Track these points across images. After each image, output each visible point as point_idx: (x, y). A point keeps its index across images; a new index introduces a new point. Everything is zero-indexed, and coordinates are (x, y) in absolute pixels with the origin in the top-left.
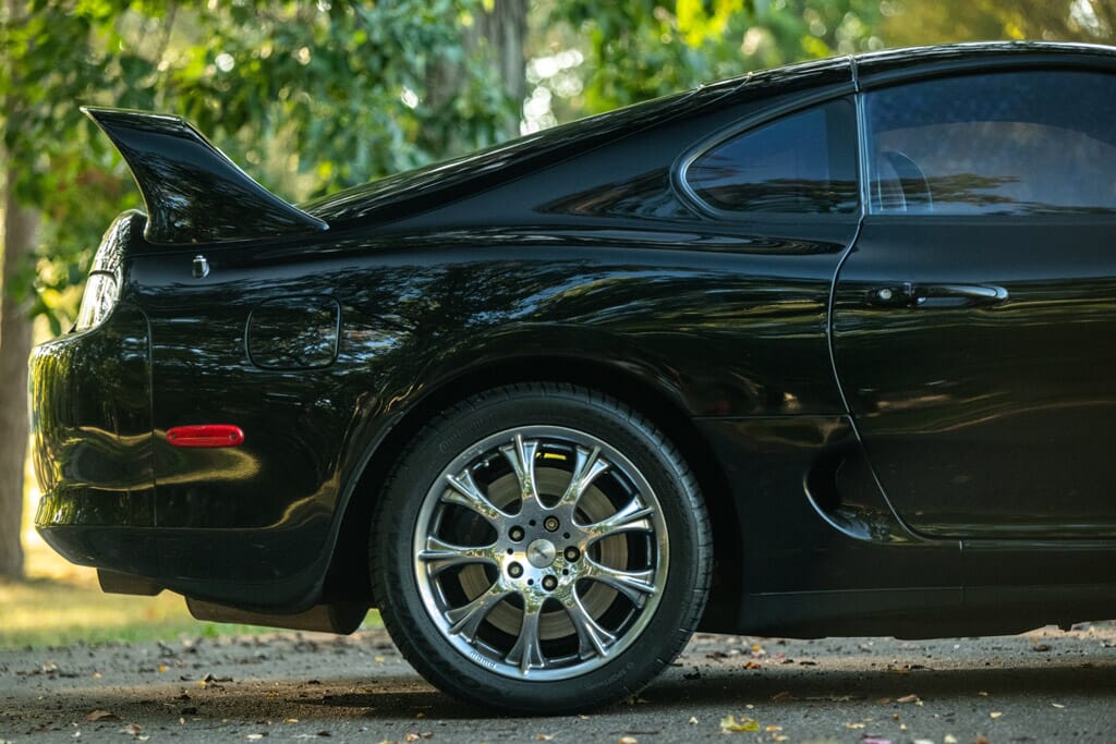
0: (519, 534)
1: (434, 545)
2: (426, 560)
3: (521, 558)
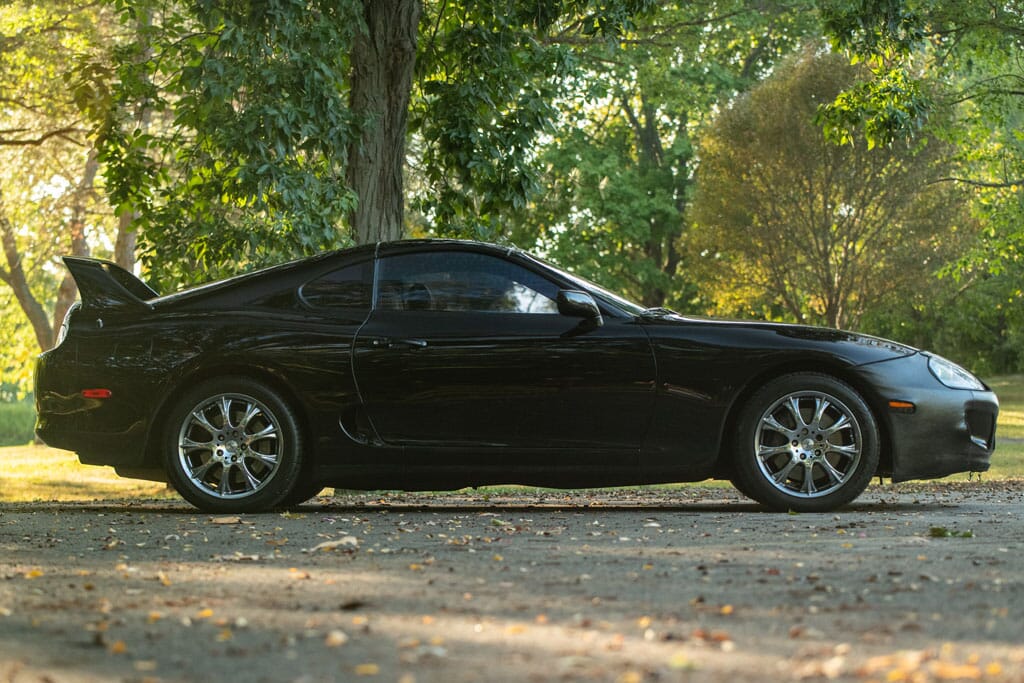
0: (222, 439)
1: (188, 442)
2: (183, 447)
3: (222, 448)
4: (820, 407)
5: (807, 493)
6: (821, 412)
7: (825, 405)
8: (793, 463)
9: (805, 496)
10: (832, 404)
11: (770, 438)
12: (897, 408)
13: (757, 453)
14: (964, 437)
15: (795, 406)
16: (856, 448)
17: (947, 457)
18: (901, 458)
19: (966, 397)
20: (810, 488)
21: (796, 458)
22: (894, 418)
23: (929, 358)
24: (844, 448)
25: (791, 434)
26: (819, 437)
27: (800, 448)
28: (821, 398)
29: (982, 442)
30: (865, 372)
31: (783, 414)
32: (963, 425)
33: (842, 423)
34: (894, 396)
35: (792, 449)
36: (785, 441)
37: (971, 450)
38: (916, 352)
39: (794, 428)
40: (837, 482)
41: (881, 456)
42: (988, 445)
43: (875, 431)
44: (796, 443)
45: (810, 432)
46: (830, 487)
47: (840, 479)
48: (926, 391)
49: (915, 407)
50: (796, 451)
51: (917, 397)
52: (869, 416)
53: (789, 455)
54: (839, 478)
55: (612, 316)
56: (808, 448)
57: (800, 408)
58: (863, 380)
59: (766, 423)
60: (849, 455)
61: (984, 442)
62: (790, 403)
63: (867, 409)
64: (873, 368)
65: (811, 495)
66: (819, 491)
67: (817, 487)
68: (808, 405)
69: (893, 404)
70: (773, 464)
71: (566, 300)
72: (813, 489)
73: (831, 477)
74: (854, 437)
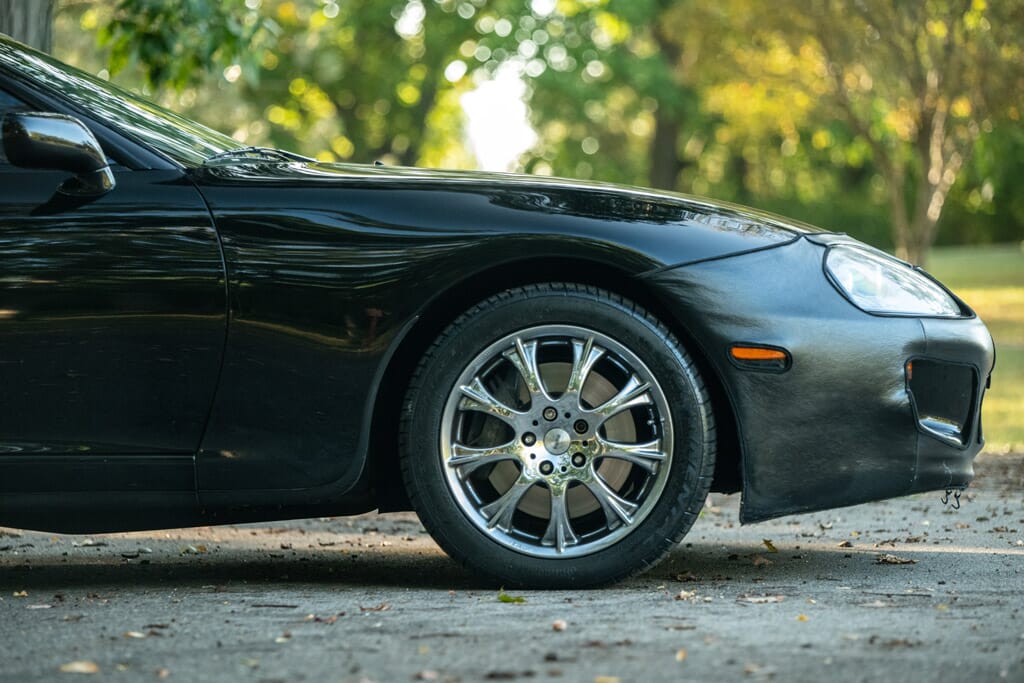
4: (583, 358)
5: (555, 546)
6: (585, 370)
7: (595, 355)
8: (524, 480)
9: (551, 553)
10: (609, 352)
11: (475, 427)
12: (748, 361)
13: (447, 459)
14: (903, 421)
15: (527, 359)
16: (662, 448)
17: (866, 464)
18: (760, 469)
19: (909, 333)
20: (561, 535)
21: (532, 471)
22: (744, 382)
23: (828, 248)
24: (636, 449)
25: (520, 421)
26: (581, 426)
27: (541, 450)
28: (584, 340)
29: (947, 430)
30: (680, 283)
31: (502, 377)
32: (899, 396)
33: (632, 396)
34: (744, 334)
35: (524, 452)
36: (508, 434)
37: (920, 448)
38: (799, 236)
39: (525, 407)
40: (622, 522)
41: (718, 465)
42: (965, 435)
43: (703, 410)
44: (529, 438)
45: (561, 415)
46: (607, 532)
47: (630, 517)
48: (814, 322)
49: (789, 358)
50: (533, 457)
51: (796, 335)
52: (690, 377)
53: (518, 465)
54: (625, 515)
55: (137, 168)
56: (557, 450)
57: (539, 362)
58: (675, 300)
59: (463, 395)
60: (647, 464)
61: (955, 428)
62: (518, 352)
63: (684, 364)
64: (693, 274)
65: (565, 552)
66: (583, 542)
67: (578, 532)
68: (555, 354)
69: (738, 353)
70: (484, 485)
71: (24, 134)
72: (569, 539)
73: (608, 512)
74: (658, 422)
